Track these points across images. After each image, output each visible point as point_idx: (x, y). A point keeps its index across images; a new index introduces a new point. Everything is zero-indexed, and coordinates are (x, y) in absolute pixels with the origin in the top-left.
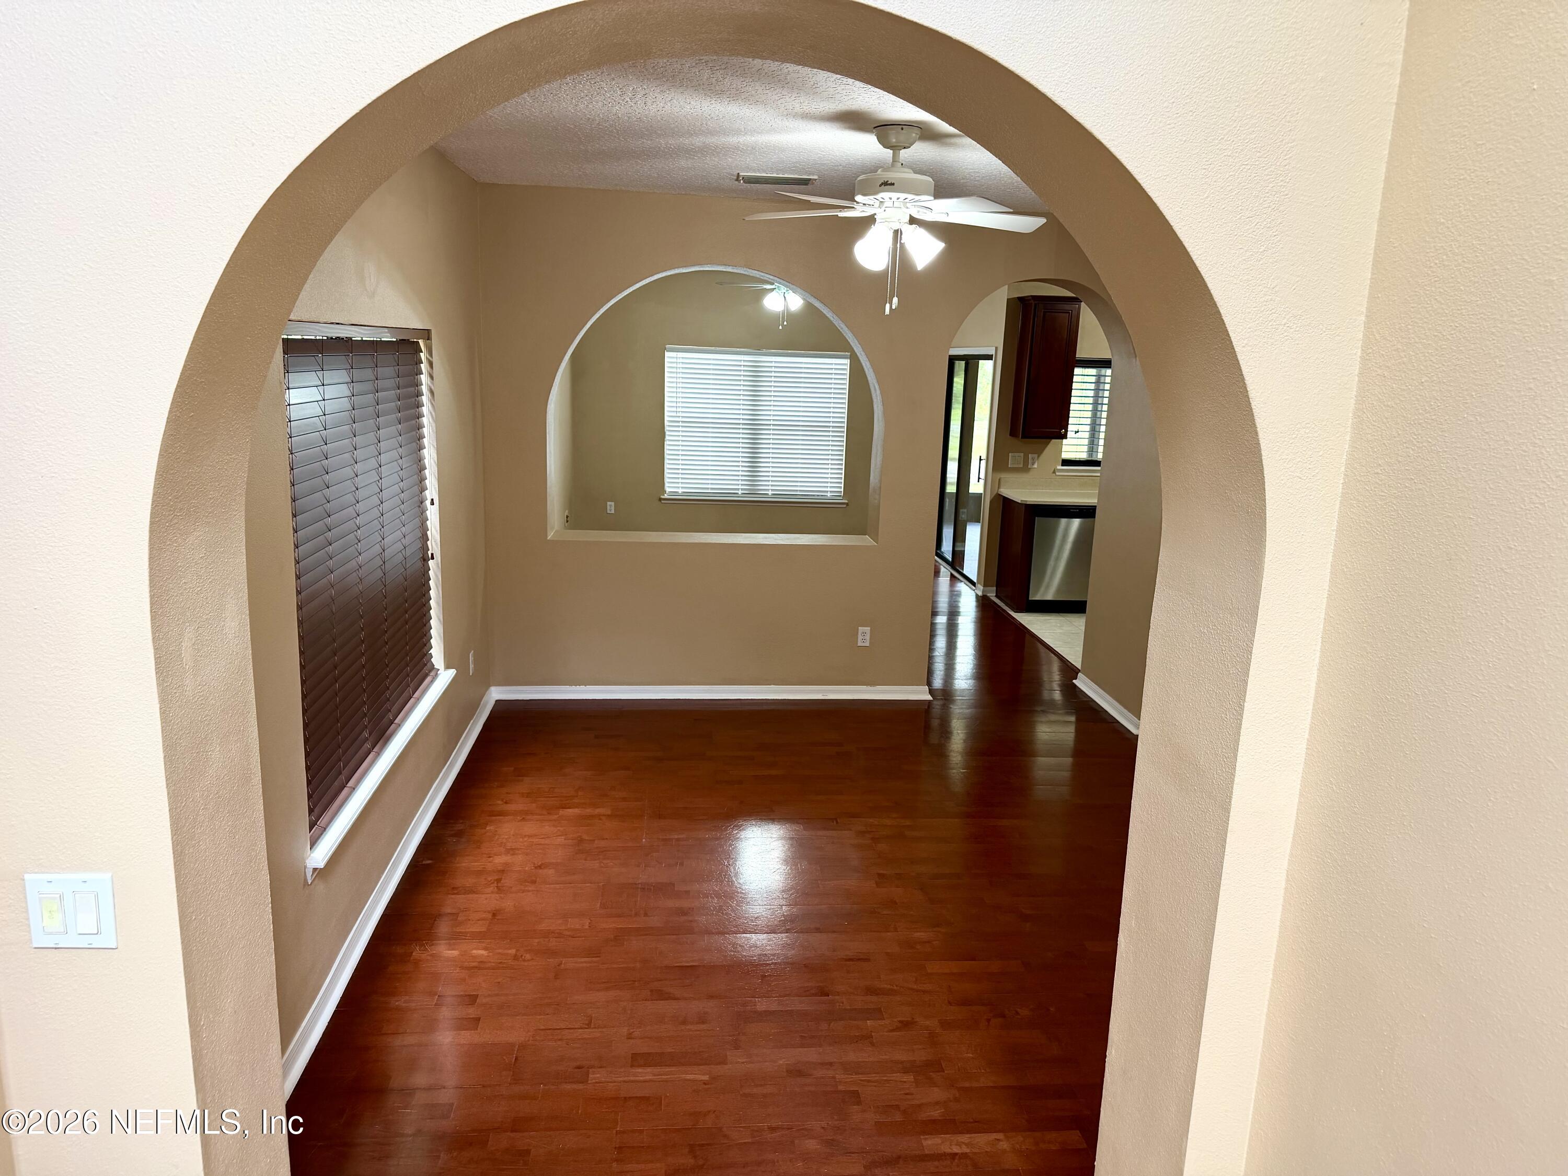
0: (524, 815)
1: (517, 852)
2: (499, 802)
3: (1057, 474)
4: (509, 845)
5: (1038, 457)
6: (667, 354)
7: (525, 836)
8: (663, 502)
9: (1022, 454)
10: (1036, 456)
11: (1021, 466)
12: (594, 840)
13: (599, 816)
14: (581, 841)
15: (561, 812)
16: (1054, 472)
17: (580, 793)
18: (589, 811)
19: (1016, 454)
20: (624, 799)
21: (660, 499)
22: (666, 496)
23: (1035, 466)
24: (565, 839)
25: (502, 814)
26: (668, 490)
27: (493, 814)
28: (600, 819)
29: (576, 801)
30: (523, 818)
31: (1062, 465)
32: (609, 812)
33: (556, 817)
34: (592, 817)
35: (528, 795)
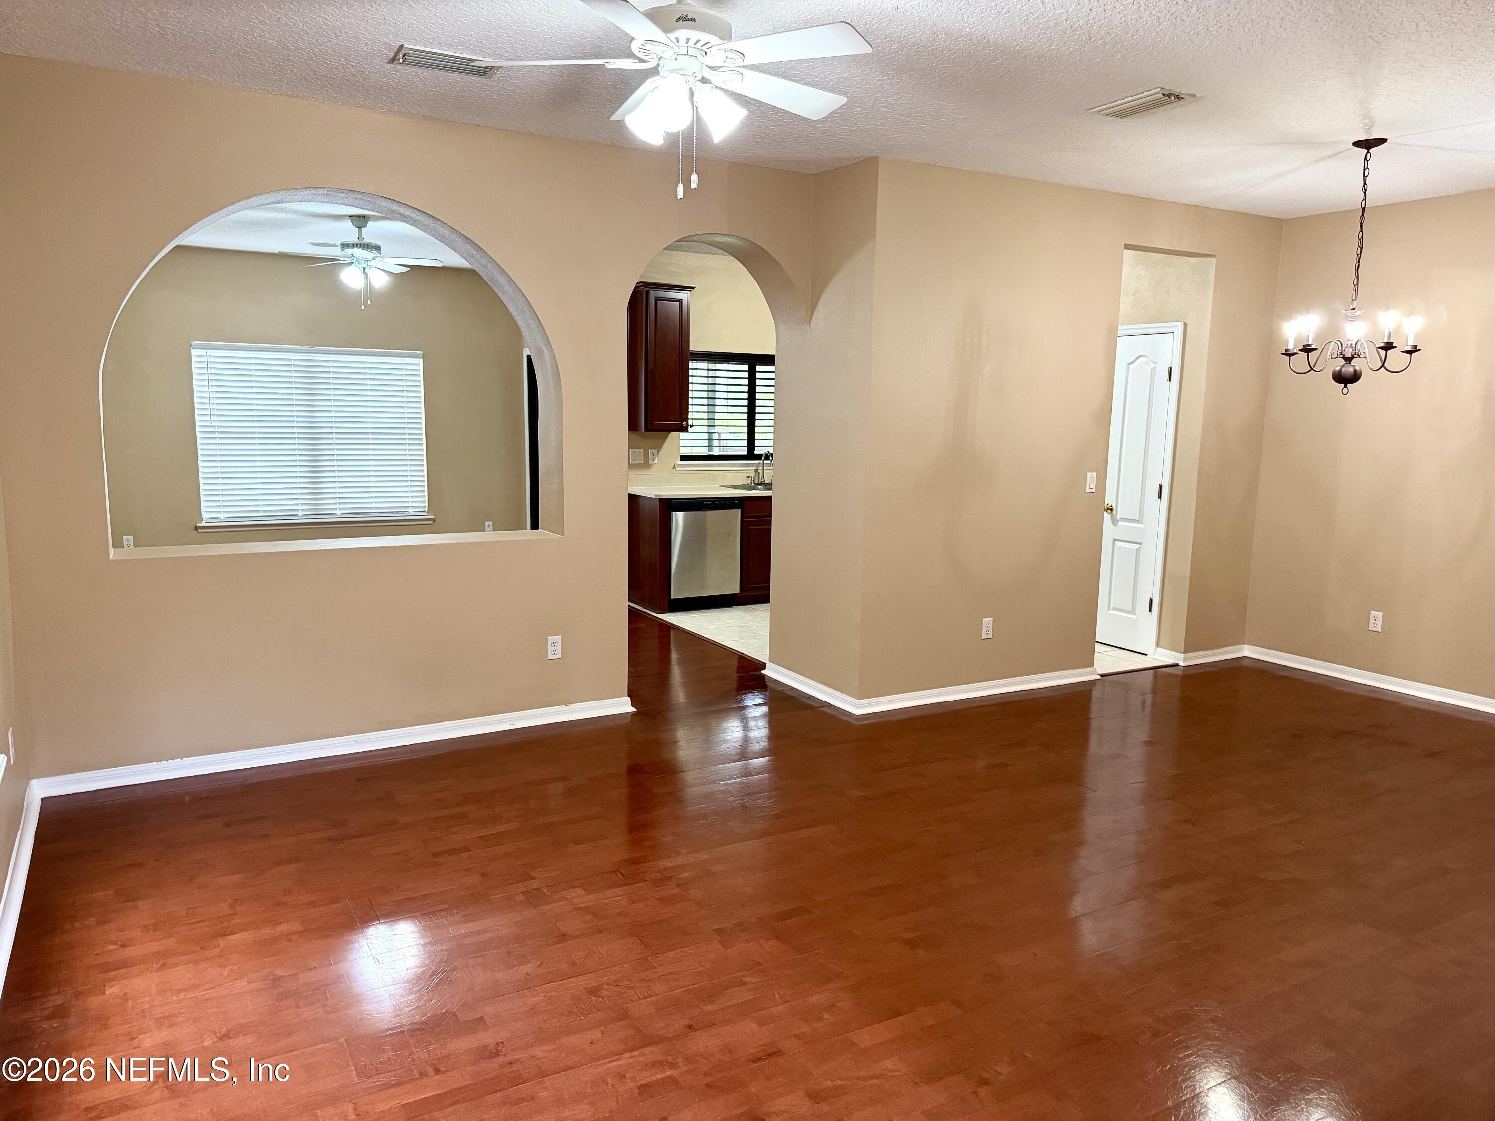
0: (163, 960)
1: (176, 1020)
2: (111, 947)
3: (677, 469)
4: (158, 1013)
5: (658, 452)
6: (194, 352)
7: (180, 991)
8: (199, 530)
9: (642, 450)
10: (655, 451)
11: (642, 462)
12: (296, 974)
13: (288, 936)
14: (277, 979)
15: (222, 942)
16: (674, 468)
17: (238, 909)
18: (266, 931)
19: (637, 450)
20: (313, 904)
21: (197, 528)
22: (204, 524)
23: (656, 462)
24: (249, 983)
25: (124, 964)
26: (205, 516)
27: (107, 967)
28: (290, 940)
29: (236, 920)
30: (163, 964)
31: (681, 460)
32: (297, 926)
33: (216, 951)
34: (274, 940)
35: (156, 927)
